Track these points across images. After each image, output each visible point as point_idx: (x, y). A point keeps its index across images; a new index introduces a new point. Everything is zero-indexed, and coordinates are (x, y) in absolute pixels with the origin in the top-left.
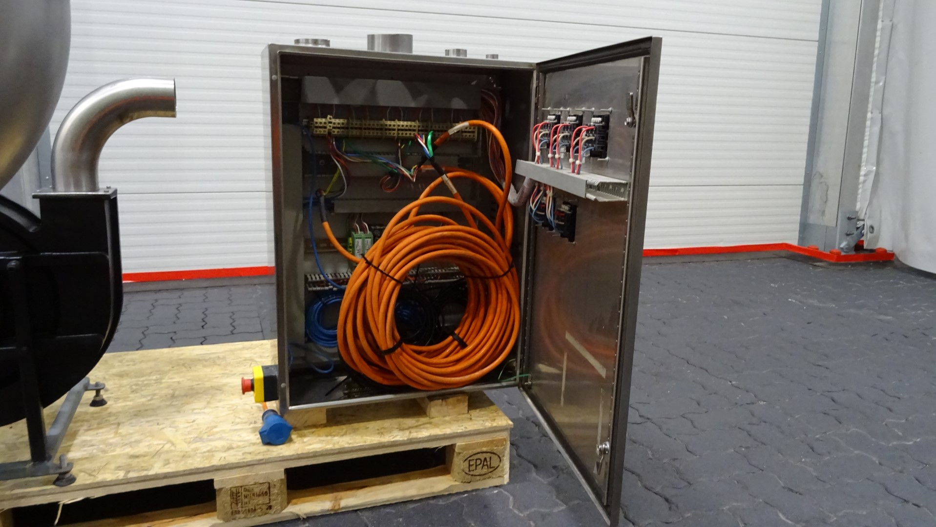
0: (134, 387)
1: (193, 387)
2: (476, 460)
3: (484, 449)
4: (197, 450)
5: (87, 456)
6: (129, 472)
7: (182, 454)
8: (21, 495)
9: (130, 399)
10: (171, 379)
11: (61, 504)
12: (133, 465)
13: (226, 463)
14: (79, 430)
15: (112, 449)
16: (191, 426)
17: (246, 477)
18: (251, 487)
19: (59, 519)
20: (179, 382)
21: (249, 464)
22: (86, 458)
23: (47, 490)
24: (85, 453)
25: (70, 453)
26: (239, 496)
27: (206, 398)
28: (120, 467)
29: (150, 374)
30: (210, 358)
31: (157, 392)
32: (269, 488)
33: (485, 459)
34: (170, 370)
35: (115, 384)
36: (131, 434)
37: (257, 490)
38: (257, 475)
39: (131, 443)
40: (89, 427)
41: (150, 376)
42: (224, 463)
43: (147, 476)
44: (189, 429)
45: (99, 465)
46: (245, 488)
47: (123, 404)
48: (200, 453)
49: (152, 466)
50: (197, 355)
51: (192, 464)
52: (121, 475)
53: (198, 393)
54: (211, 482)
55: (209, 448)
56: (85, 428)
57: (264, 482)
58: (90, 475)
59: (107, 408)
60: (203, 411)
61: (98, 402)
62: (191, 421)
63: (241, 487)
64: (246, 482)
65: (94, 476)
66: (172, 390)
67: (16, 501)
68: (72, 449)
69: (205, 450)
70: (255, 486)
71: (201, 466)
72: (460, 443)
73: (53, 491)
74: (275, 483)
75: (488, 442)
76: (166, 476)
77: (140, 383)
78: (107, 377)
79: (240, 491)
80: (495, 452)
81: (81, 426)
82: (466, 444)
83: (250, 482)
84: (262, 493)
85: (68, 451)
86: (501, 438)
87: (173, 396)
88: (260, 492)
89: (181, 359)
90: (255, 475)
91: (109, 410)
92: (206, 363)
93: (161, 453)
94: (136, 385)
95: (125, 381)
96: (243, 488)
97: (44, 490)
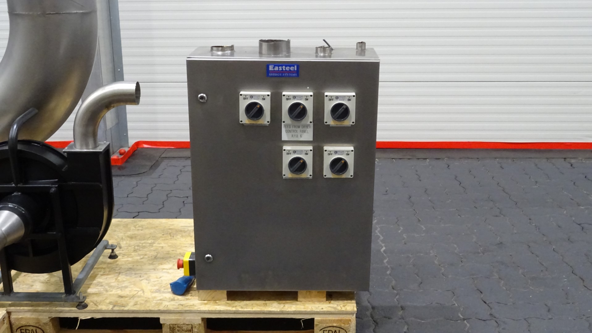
0: (136, 247)
1: (169, 252)
2: (329, 331)
3: (335, 325)
4: (155, 298)
5: (97, 292)
6: (114, 306)
7: (146, 299)
8: (59, 311)
9: (131, 256)
10: (159, 244)
11: (80, 318)
12: (118, 302)
13: (167, 309)
14: (98, 274)
15: (111, 290)
16: (158, 281)
17: (178, 319)
18: (181, 325)
19: (78, 327)
20: (162, 247)
21: (180, 312)
22: (96, 294)
23: (72, 310)
24: (97, 290)
25: (89, 289)
26: (174, 330)
27: (173, 262)
28: (111, 302)
29: (148, 239)
30: (188, 230)
31: (148, 253)
32: (192, 328)
33: (335, 331)
34: (161, 237)
35: (126, 244)
36: (124, 281)
37: (185, 328)
38: (184, 319)
39: (122, 287)
40: (104, 273)
41: (147, 240)
42: (165, 309)
43: (123, 310)
44: (156, 283)
45: (101, 299)
46: (177, 326)
47: (126, 259)
48: (156, 300)
49: (128, 304)
50: (181, 227)
51: (149, 307)
52: (110, 307)
53: (170, 257)
54: (158, 319)
55: (161, 298)
56: (102, 273)
57: (189, 324)
58: (95, 305)
59: (117, 261)
60: (168, 271)
61: (113, 256)
62: (159, 277)
63: (175, 324)
64: (179, 323)
65: (97, 306)
66: (157, 252)
67: (57, 314)
68: (91, 286)
69: (159, 298)
70: (184, 325)
71: (153, 309)
72: (317, 318)
73: (75, 311)
74: (196, 326)
75: (338, 320)
76: (133, 312)
77: (141, 245)
78: (124, 238)
79: (175, 326)
80: (342, 327)
81: (100, 271)
82: (321, 320)
83: (180, 323)
84: (188, 330)
85: (89, 288)
86: (347, 319)
87: (156, 258)
88: (187, 329)
89: (170, 229)
90: (183, 319)
91: (118, 263)
92: (184, 234)
93: (135, 297)
94: (138, 246)
95: (133, 242)
96: (177, 325)
97: (71, 310)
